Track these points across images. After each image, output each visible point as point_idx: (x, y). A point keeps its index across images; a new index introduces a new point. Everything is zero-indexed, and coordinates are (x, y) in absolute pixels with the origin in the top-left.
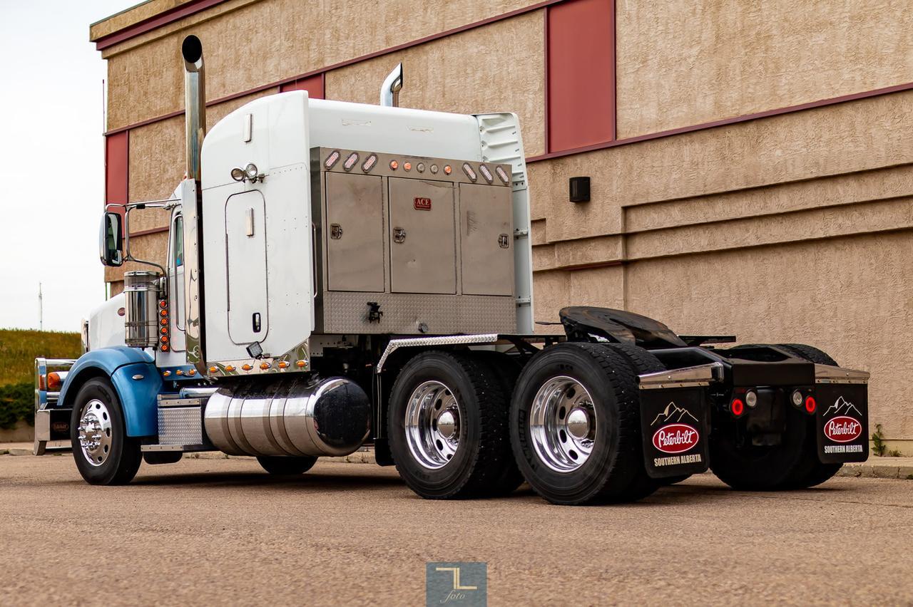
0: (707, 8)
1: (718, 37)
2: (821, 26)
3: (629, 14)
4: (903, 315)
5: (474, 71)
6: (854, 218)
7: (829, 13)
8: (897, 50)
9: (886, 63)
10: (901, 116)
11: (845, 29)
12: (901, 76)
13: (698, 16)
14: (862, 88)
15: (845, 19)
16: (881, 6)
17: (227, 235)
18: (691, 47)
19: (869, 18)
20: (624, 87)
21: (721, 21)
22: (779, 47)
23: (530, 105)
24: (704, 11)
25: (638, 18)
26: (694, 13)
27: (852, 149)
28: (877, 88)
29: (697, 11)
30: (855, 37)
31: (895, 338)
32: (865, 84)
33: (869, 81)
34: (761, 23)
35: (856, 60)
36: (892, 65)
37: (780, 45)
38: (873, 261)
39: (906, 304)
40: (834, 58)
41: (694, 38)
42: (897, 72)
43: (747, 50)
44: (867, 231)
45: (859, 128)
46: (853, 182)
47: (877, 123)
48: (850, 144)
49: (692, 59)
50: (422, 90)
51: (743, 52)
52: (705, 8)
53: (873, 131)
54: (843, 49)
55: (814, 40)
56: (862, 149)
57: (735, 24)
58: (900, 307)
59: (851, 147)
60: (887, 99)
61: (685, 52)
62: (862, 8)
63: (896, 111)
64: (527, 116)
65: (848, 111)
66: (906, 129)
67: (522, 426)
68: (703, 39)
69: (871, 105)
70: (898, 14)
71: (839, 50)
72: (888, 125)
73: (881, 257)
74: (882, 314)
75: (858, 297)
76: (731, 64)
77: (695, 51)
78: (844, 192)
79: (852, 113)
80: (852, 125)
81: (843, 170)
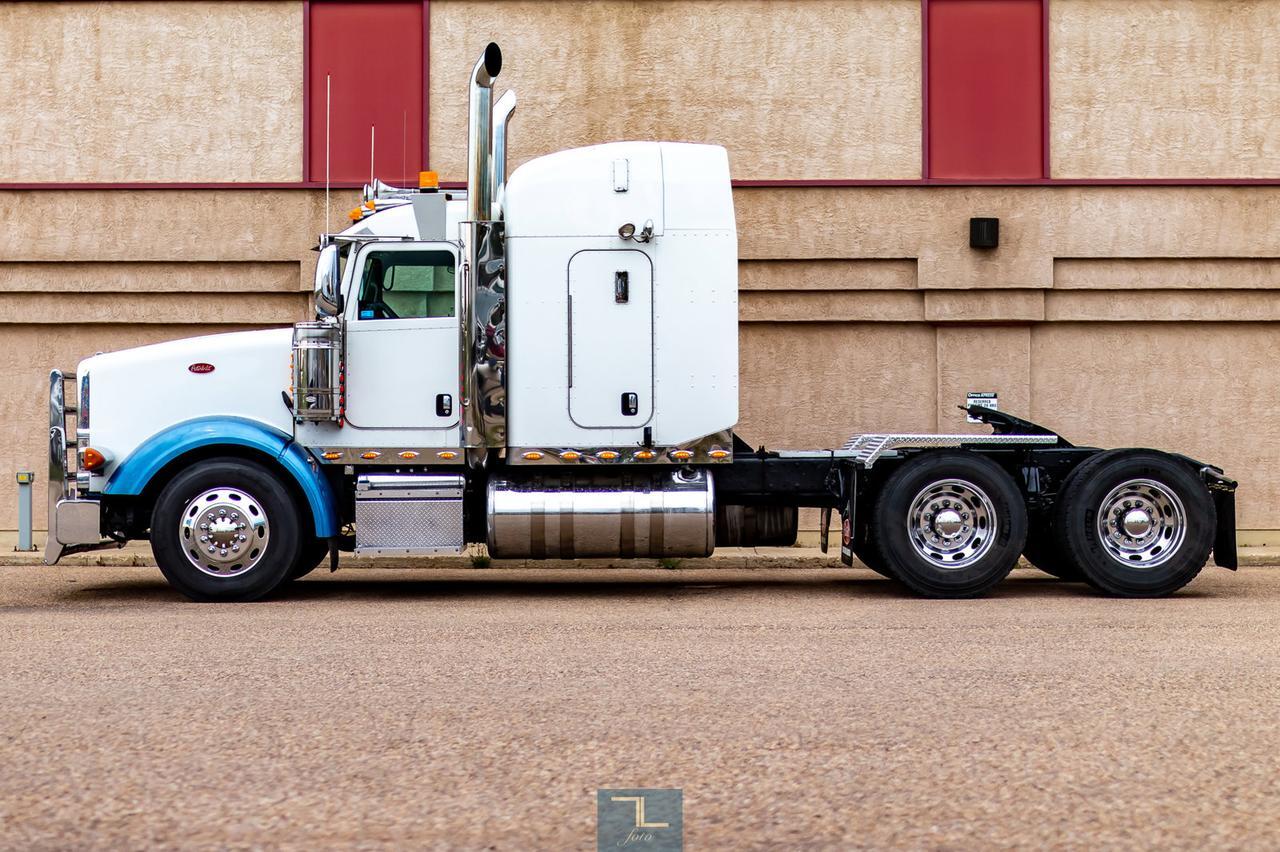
0: (575, 53)
1: (591, 89)
2: (734, 103)
3: (451, 36)
4: (809, 407)
5: (162, 57)
6: (760, 305)
7: (746, 92)
8: (831, 144)
9: (816, 154)
10: (834, 211)
11: (766, 112)
12: (835, 172)
13: (561, 59)
14: (787, 175)
15: (768, 102)
16: (813, 97)
17: (570, 298)
18: (550, 92)
19: (796, 106)
20: (441, 120)
21: (596, 71)
22: (678, 115)
23: (273, 117)
24: (569, 55)
25: (466, 43)
26: (555, 54)
27: (773, 236)
28: (805, 178)
29: (560, 53)
30: (779, 122)
31: (799, 429)
32: (791, 172)
33: (794, 169)
34: (653, 84)
35: (779, 145)
36: (824, 158)
37: (679, 112)
38: (772, 350)
39: (811, 397)
40: (752, 139)
41: (554, 83)
42: (829, 166)
43: (632, 110)
44: (775, 319)
45: (782, 216)
46: (766, 270)
47: (805, 213)
48: (771, 231)
49: (552, 106)
50: (51, 63)
51: (627, 111)
52: (572, 52)
53: (800, 221)
54: (764, 132)
55: (725, 115)
56: (786, 237)
57: (616, 79)
58: (806, 398)
59: (772, 234)
60: (818, 191)
61: (541, 96)
62: (787, 94)
63: (828, 205)
64: (267, 129)
65: (769, 197)
66: (841, 224)
67: (1089, 525)
68: (568, 86)
69: (799, 195)
70: (833, 108)
71: (756, 131)
72: (818, 217)
73: (783, 347)
74: (784, 404)
75: (754, 385)
76: (610, 122)
77: (557, 97)
78: (755, 277)
79: (774, 199)
80: (774, 212)
81: (760, 255)
